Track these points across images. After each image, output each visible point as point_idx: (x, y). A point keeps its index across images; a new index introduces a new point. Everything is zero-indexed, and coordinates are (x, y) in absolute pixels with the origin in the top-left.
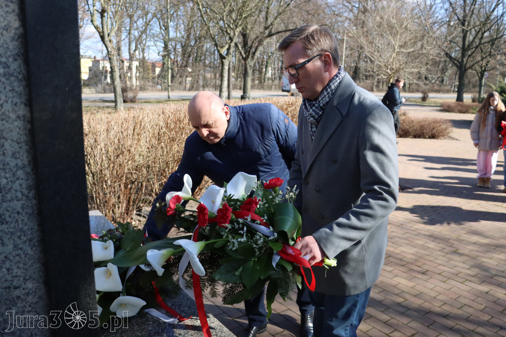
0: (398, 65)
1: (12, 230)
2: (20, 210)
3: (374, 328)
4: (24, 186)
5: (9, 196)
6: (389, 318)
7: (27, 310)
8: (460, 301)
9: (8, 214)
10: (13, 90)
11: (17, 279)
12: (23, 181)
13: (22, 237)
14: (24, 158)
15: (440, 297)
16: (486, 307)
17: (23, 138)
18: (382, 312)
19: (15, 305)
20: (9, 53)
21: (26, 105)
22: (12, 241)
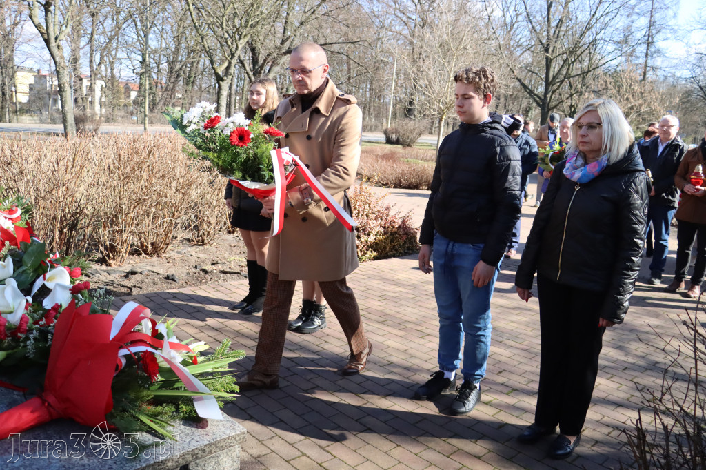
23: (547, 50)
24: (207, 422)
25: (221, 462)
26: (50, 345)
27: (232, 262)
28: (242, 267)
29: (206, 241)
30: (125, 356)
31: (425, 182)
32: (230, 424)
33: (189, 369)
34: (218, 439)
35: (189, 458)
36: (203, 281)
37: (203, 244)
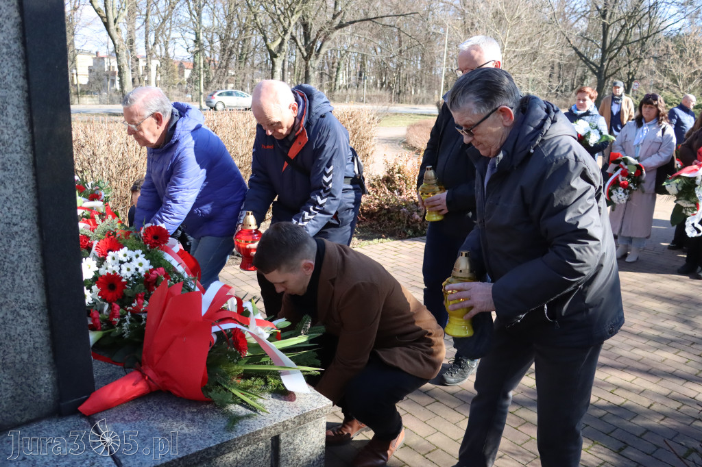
1: (12, 177)
2: (19, 161)
4: (22, 142)
5: (10, 149)
7: (23, 244)
9: (9, 163)
10: (13, 66)
11: (15, 217)
12: (22, 138)
13: (20, 183)
14: (23, 120)
17: (22, 104)
19: (14, 238)
20: (10, 37)
21: (24, 78)
22: (12, 185)
23: (604, 16)
24: (294, 395)
25: (308, 433)
26: (144, 325)
30: (216, 333)
32: (316, 397)
33: (275, 344)
34: (307, 411)
35: (280, 428)
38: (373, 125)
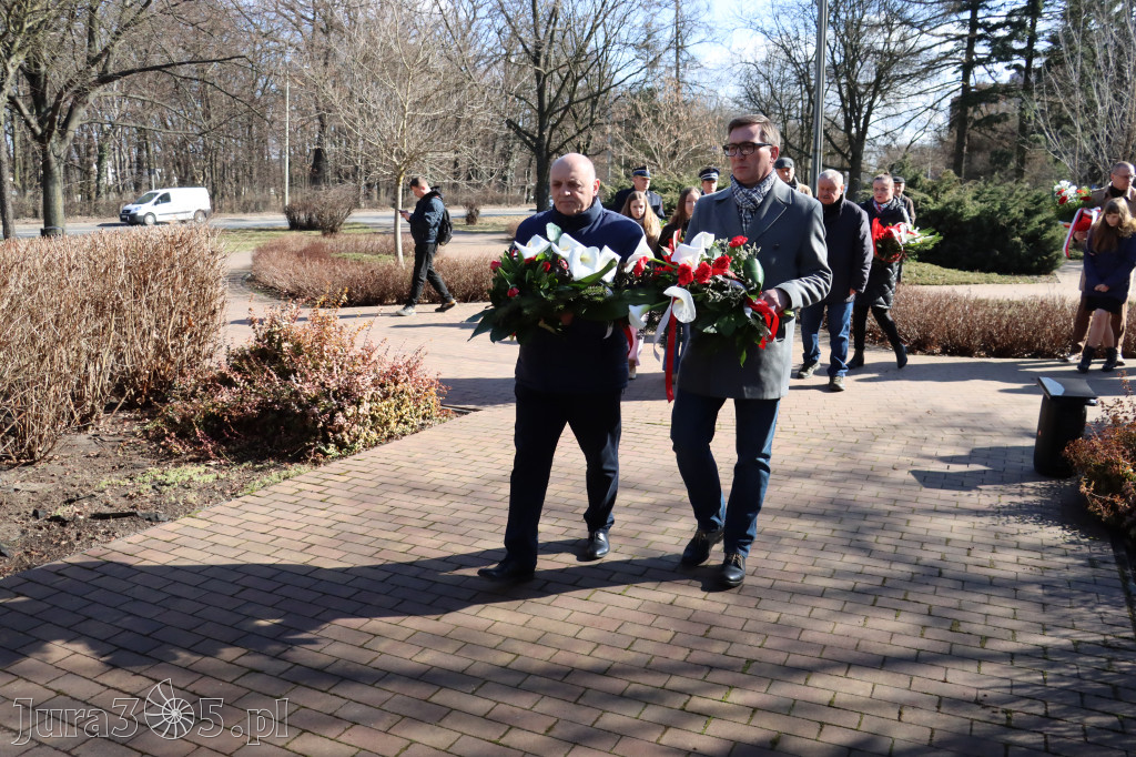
0: (413, 147)
3: (463, 734)
6: (491, 704)
8: (625, 632)
15: (586, 634)
16: (676, 633)
18: (473, 693)
23: (537, 62)
27: (107, 491)
28: (131, 498)
29: (38, 455)
31: (394, 291)
36: (63, 543)
37: (31, 459)
38: (218, 257)
